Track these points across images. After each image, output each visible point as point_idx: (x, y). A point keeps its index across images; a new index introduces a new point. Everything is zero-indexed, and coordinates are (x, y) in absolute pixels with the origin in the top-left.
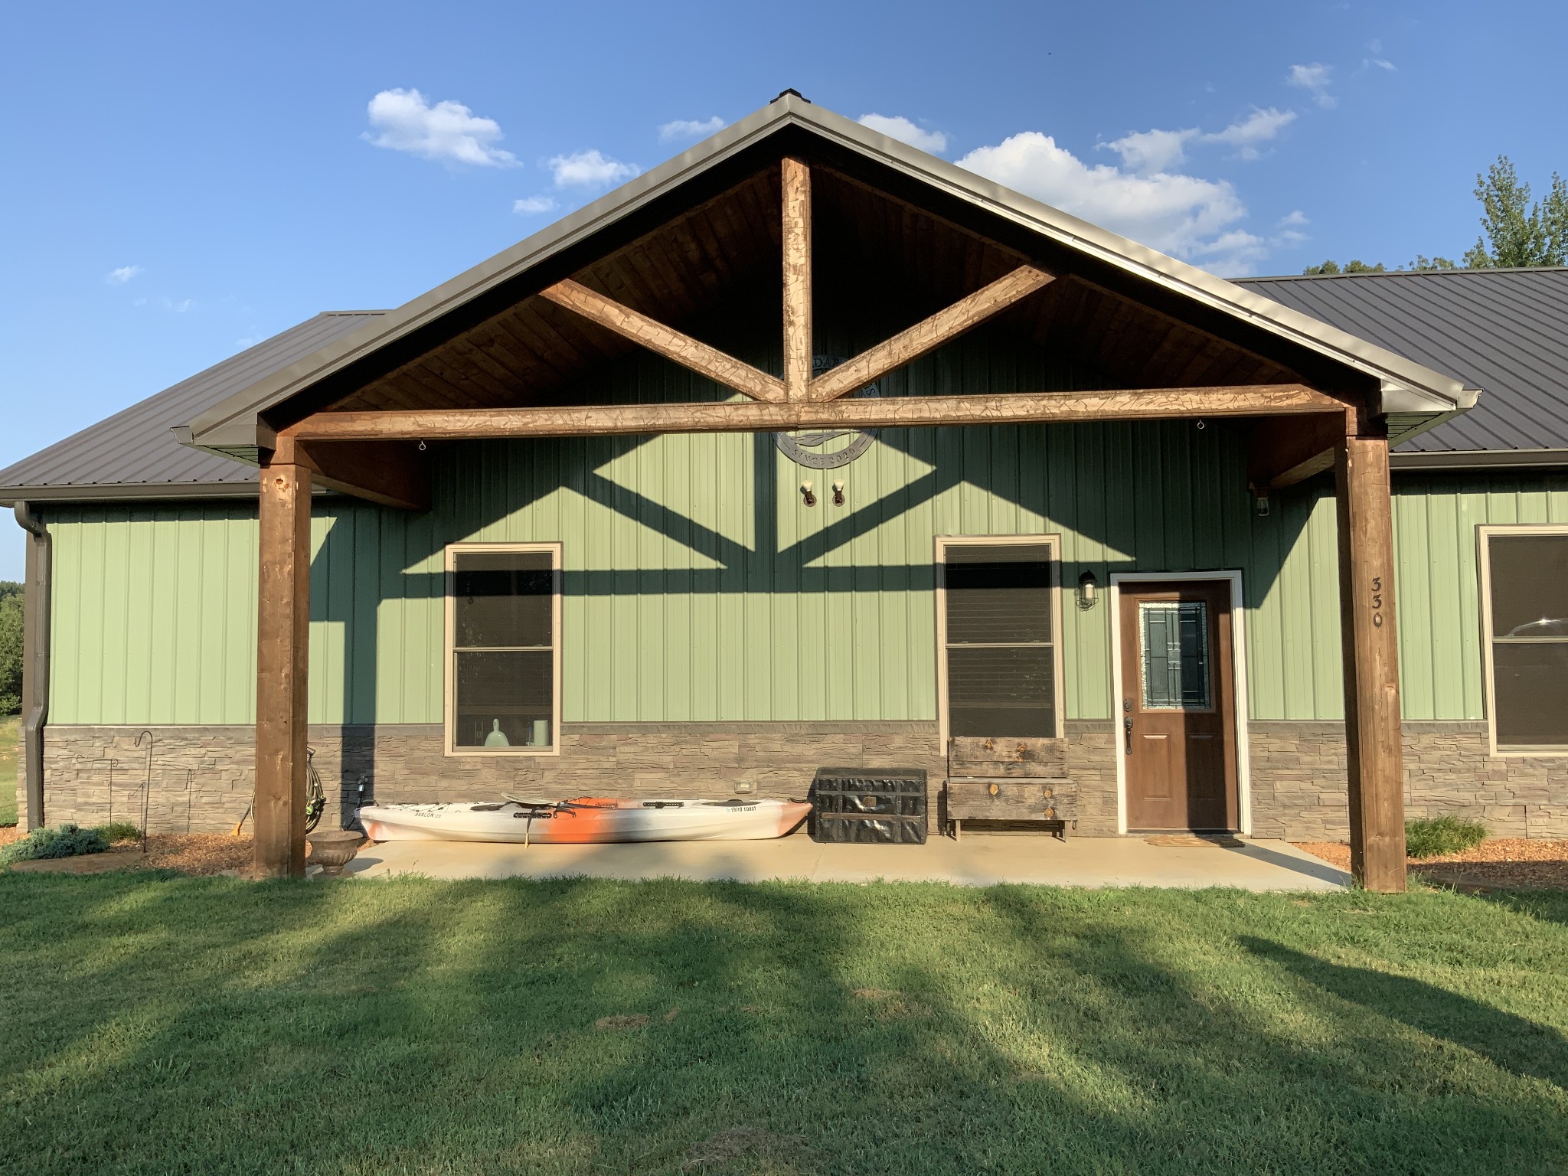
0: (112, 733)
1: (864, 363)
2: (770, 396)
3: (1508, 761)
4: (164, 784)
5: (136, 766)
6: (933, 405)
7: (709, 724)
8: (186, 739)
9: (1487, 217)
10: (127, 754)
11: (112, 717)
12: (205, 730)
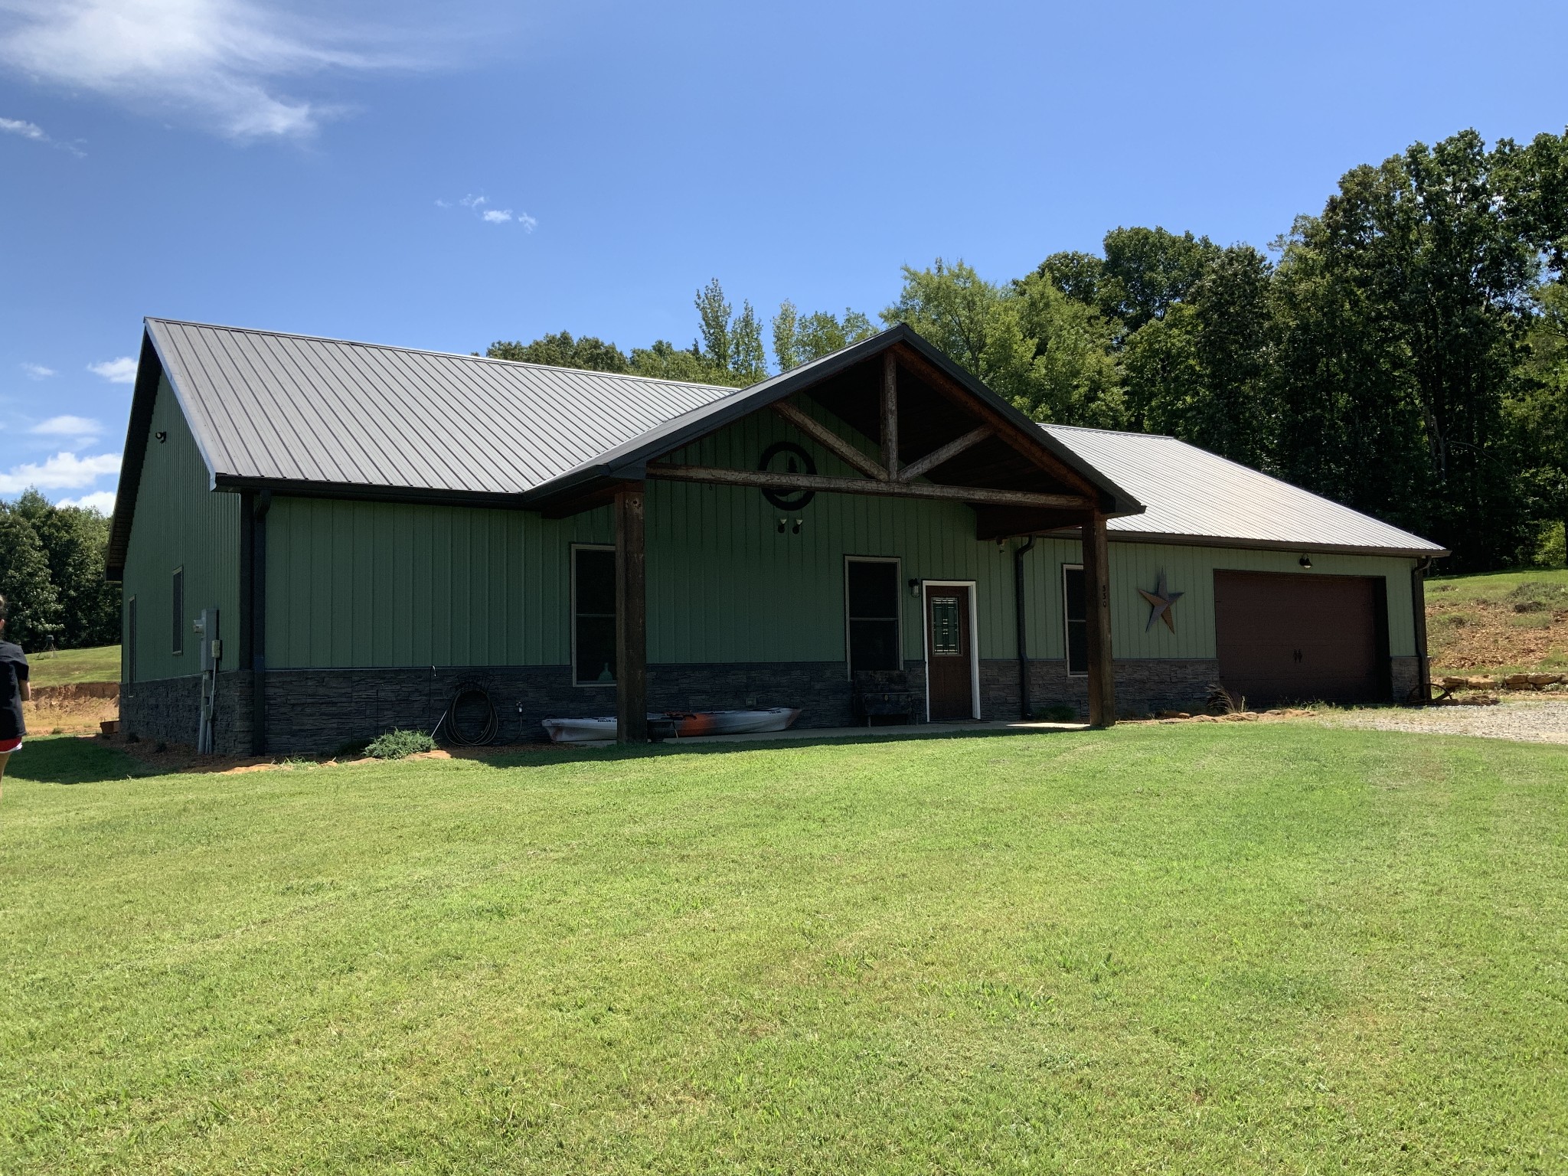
0: (323, 675)
1: (920, 465)
2: (881, 477)
3: (1074, 679)
4: (368, 712)
5: (344, 699)
6: (949, 490)
7: (731, 665)
8: (384, 678)
9: (703, 323)
10: (335, 690)
11: (321, 662)
12: (400, 671)
